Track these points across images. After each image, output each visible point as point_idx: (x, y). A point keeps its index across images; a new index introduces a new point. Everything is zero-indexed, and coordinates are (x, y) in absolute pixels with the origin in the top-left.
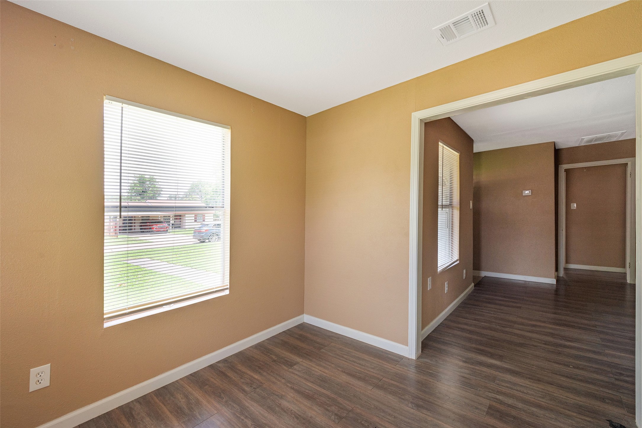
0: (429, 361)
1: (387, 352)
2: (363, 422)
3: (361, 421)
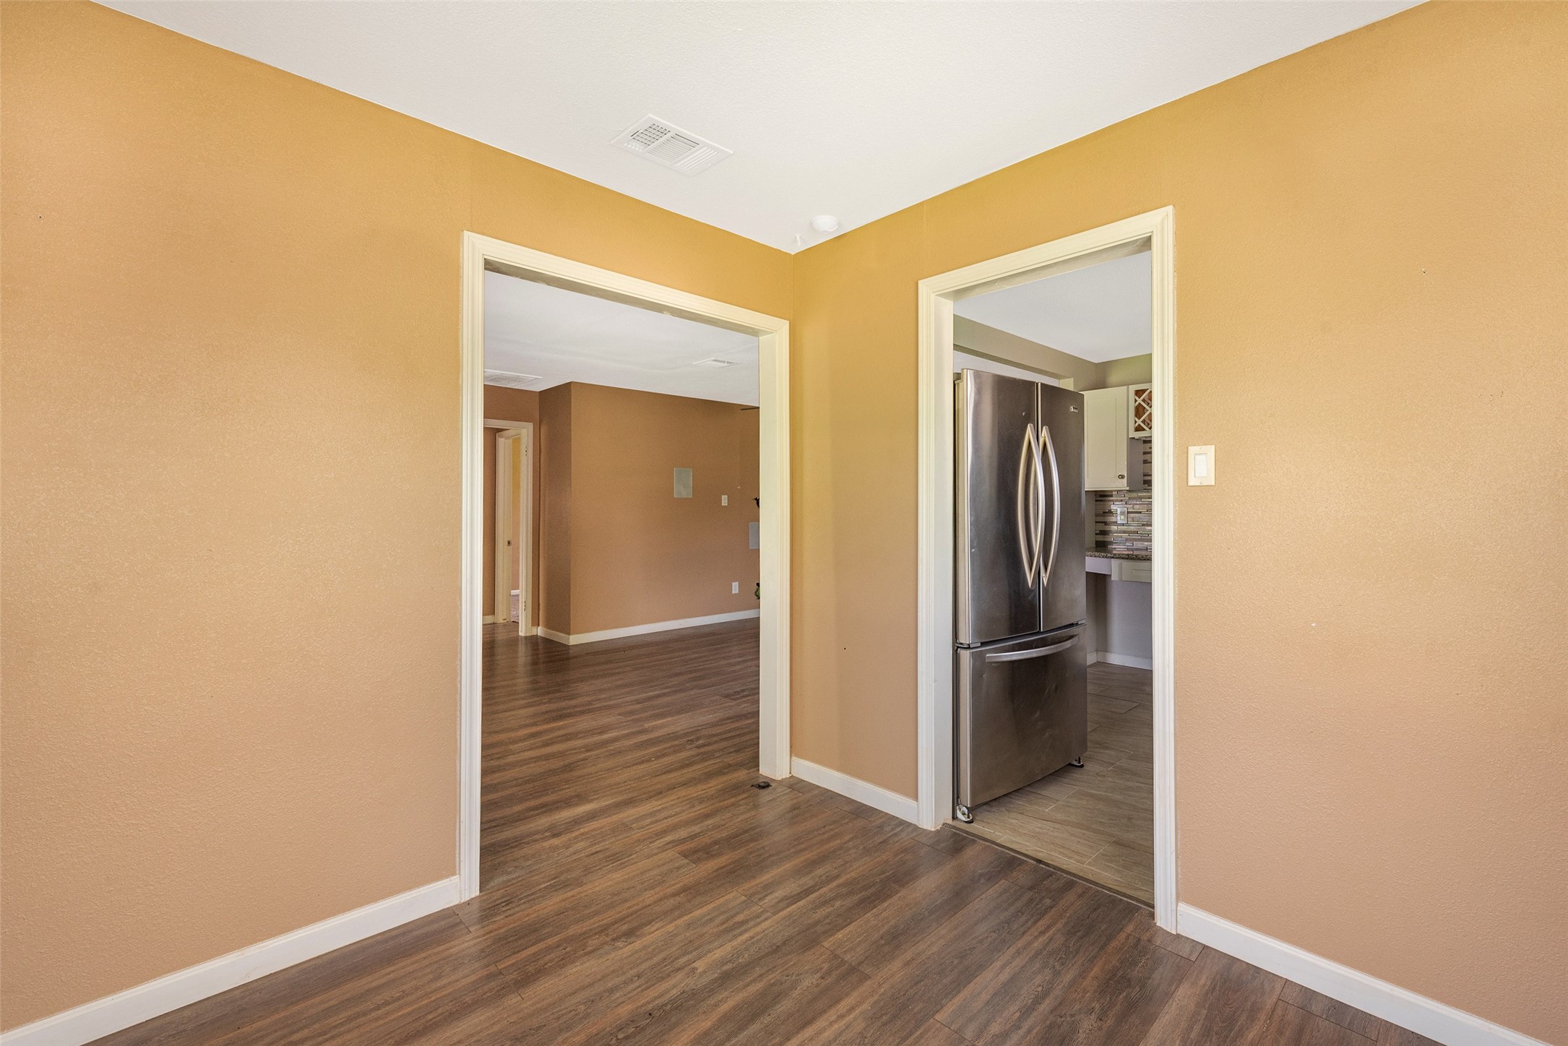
0: (505, 878)
1: (394, 933)
2: (621, 1036)
3: (615, 1039)
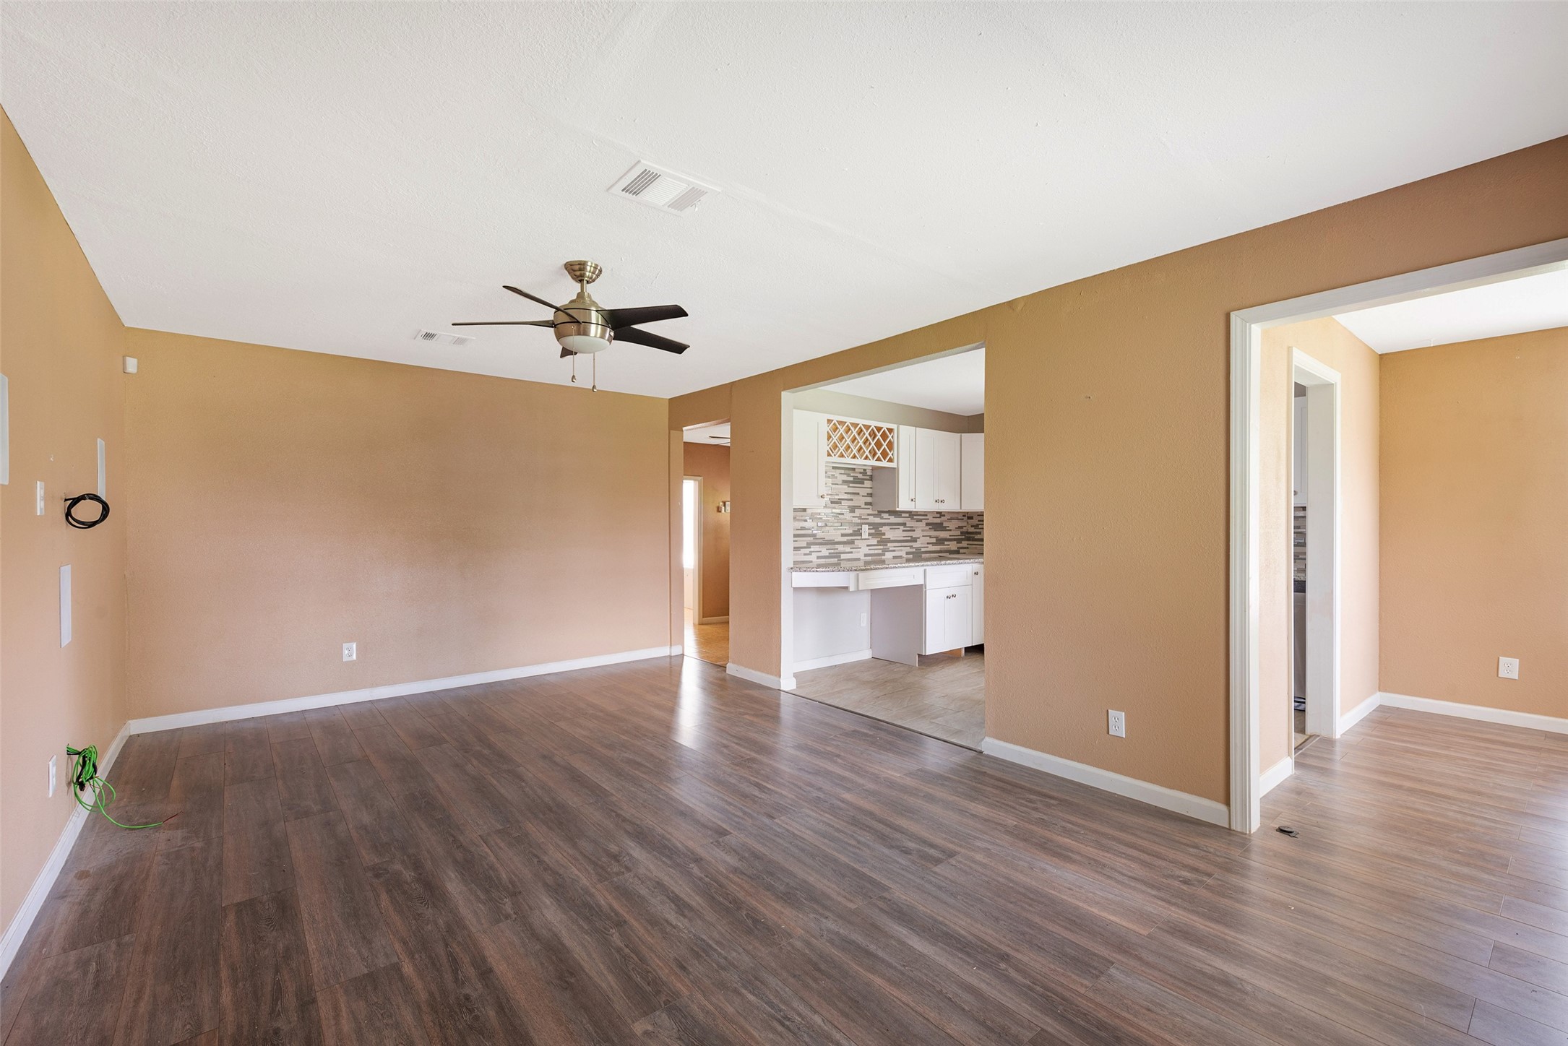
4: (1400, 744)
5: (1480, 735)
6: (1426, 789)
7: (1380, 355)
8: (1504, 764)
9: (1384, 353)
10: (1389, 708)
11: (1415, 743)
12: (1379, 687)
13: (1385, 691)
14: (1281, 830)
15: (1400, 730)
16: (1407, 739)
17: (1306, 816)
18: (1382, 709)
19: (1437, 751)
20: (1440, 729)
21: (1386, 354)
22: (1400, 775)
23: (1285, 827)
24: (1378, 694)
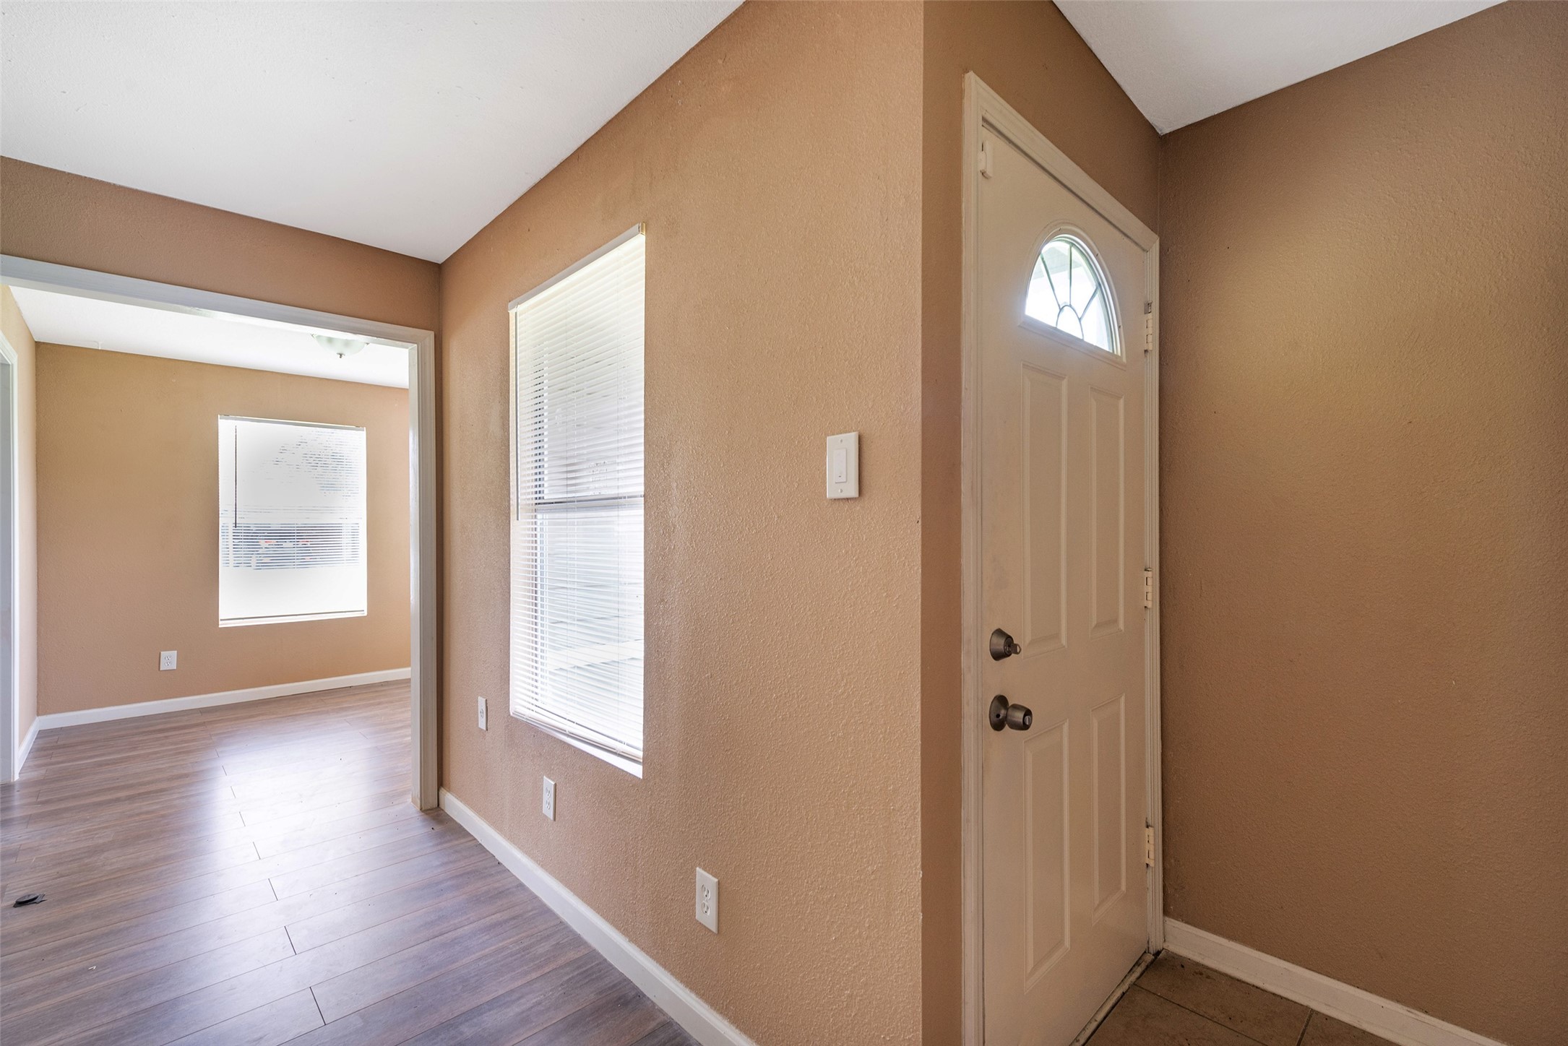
4: (89, 761)
5: (152, 729)
6: (142, 791)
7: (36, 342)
8: (186, 745)
9: (42, 341)
10: (52, 731)
11: (103, 755)
12: (38, 712)
13: (45, 713)
14: (20, 904)
15: (80, 748)
16: (92, 754)
17: (40, 874)
18: (42, 734)
19: (127, 755)
20: (116, 734)
21: (44, 343)
22: (109, 789)
23: (24, 897)
24: (38, 719)
